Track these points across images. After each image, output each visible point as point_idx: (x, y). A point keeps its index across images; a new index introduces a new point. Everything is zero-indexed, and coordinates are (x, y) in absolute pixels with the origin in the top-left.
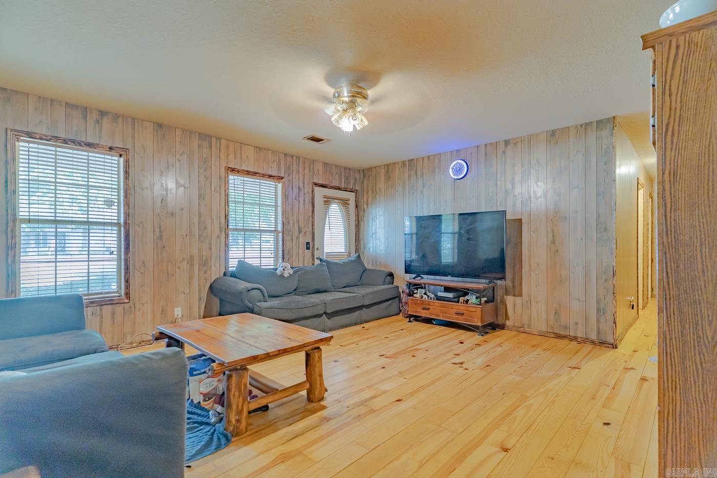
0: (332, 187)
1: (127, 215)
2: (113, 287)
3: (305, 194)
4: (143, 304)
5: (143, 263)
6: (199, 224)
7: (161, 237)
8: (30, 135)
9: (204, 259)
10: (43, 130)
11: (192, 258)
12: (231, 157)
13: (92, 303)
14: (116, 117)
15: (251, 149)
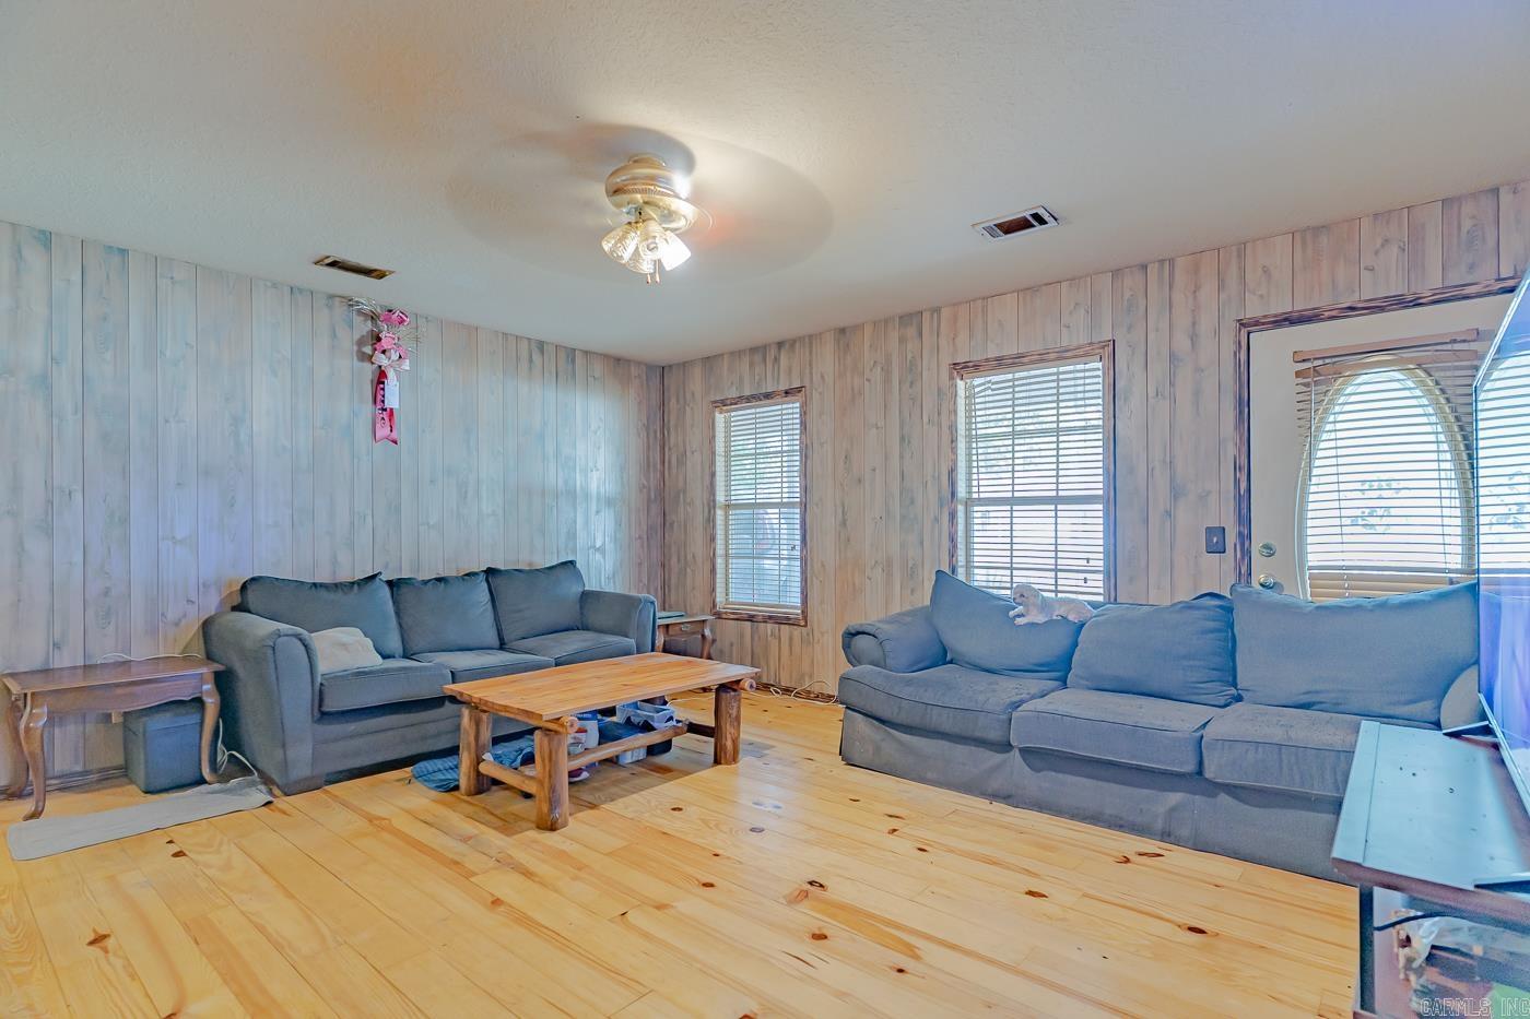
0: (1352, 309)
1: (805, 490)
2: (793, 600)
3: (1198, 370)
4: (822, 634)
5: (823, 566)
6: (901, 494)
7: (844, 523)
8: (724, 403)
9: (910, 566)
10: (733, 393)
11: (889, 563)
12: (963, 336)
13: (770, 617)
14: (793, 342)
15: (1010, 299)
